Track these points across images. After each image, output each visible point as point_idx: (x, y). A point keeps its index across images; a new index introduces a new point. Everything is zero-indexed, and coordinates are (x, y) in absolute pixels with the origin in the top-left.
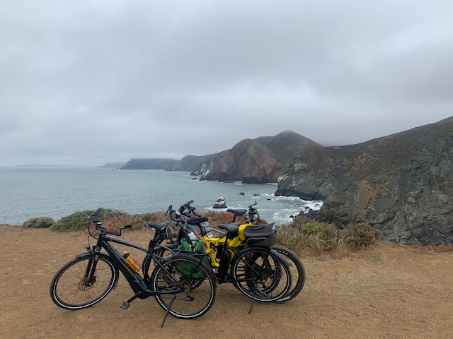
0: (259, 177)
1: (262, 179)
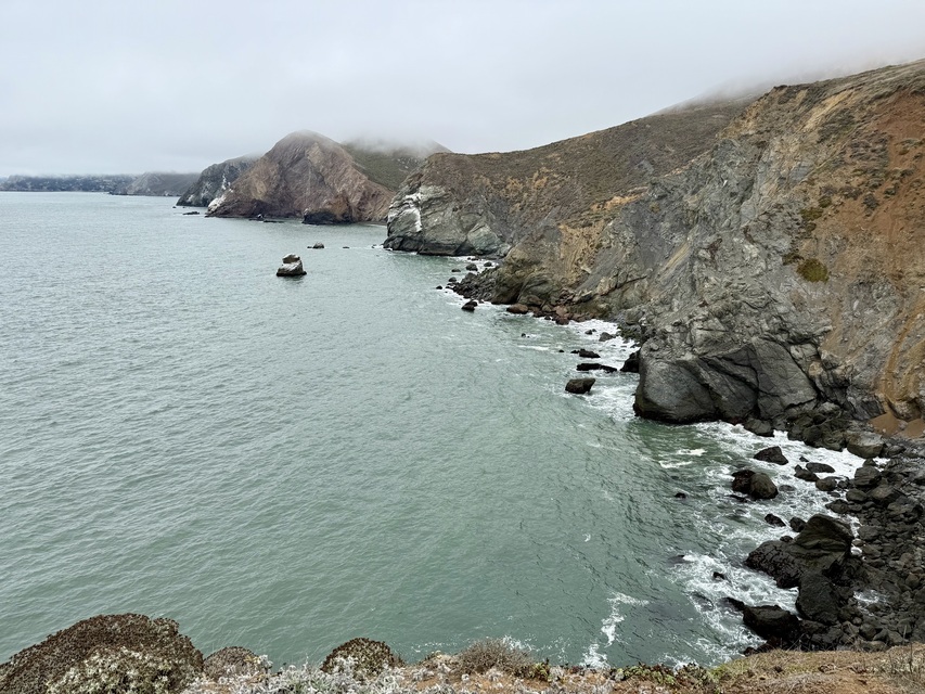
0: (338, 212)
1: (343, 215)
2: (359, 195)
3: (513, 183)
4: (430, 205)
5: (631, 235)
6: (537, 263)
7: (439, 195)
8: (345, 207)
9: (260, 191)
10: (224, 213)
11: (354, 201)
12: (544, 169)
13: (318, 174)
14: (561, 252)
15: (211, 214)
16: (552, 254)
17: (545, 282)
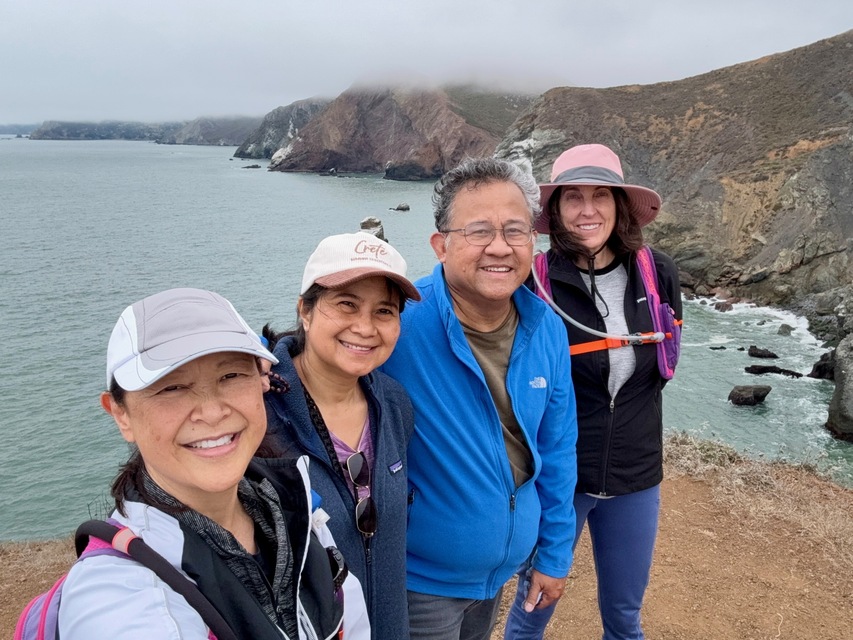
2: (454, 143)
3: (657, 124)
4: (546, 154)
5: (824, 192)
6: (689, 229)
7: (558, 141)
8: (436, 158)
9: (333, 140)
10: (289, 166)
11: (448, 150)
12: (701, 105)
13: (405, 117)
14: (723, 214)
15: (275, 168)
16: (711, 217)
17: (701, 255)
